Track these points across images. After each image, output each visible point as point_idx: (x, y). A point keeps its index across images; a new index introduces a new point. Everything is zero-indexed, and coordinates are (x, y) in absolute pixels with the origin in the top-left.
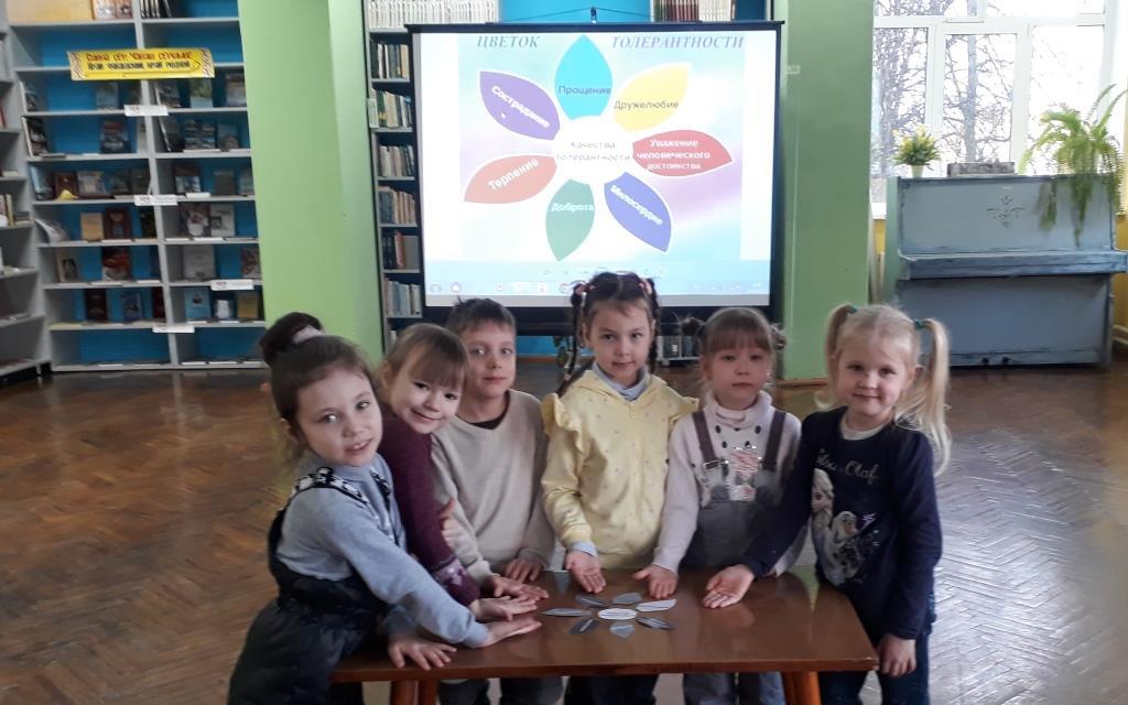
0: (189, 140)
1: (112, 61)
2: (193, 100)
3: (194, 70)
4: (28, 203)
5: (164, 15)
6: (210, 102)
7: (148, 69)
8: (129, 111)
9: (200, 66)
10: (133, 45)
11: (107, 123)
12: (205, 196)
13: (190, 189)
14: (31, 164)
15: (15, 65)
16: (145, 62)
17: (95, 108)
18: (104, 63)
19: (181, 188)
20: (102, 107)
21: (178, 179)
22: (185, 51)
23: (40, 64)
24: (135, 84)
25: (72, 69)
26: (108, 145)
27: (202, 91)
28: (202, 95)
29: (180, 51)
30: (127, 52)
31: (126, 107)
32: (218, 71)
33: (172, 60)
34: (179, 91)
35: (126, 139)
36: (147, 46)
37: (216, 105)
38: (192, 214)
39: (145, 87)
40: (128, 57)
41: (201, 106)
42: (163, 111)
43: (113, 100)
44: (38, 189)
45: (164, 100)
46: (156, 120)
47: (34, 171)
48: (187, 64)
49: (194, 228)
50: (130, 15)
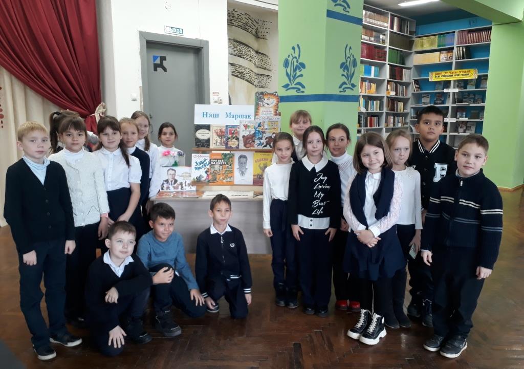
0: (464, 100)
1: (443, 75)
2: (468, 86)
3: (470, 76)
4: (408, 120)
5: (463, 58)
6: (474, 87)
7: (454, 77)
8: (445, 91)
9: (473, 75)
10: (451, 69)
11: (438, 95)
12: (466, 119)
13: (461, 117)
14: (412, 108)
15: (414, 77)
16: (454, 74)
17: (435, 90)
18: (440, 75)
19: (458, 116)
20: (437, 90)
21: (458, 113)
22: (468, 70)
23: (420, 77)
24: (449, 82)
25: (430, 77)
26: (436, 102)
27: (472, 83)
28: (471, 85)
29: (466, 70)
30: (448, 71)
31: (445, 90)
32: (479, 76)
33: (463, 73)
34: (464, 83)
35: (443, 100)
36: (455, 69)
37: (476, 88)
38: (461, 125)
39: (452, 82)
40: (449, 73)
41: (471, 88)
42: (457, 90)
43: (441, 87)
44: (412, 116)
45: (458, 86)
46: (454, 93)
47: (412, 110)
48: (468, 74)
49: (461, 130)
50: (452, 59)
